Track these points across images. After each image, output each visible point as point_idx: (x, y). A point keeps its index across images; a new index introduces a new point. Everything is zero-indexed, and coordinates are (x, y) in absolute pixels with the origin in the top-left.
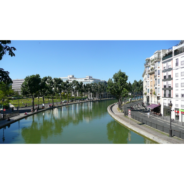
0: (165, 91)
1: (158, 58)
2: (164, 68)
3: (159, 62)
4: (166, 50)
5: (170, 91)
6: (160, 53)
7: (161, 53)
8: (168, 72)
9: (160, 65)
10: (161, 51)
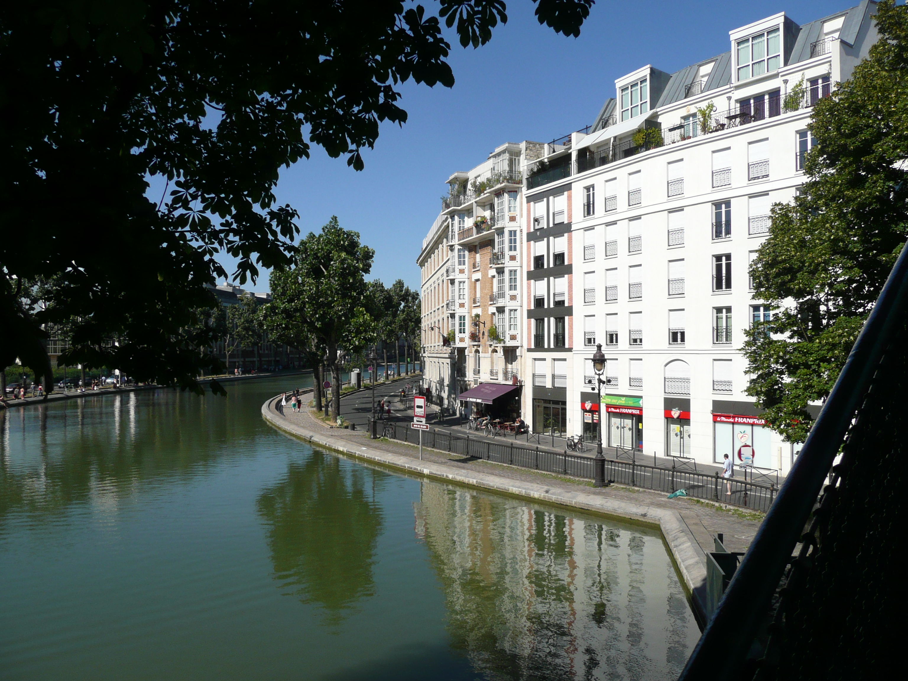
0: (540, 322)
1: (511, 177)
2: (536, 220)
3: (514, 192)
4: (541, 145)
5: (560, 320)
6: (518, 154)
7: (522, 157)
8: (551, 238)
9: (518, 209)
10: (523, 146)
